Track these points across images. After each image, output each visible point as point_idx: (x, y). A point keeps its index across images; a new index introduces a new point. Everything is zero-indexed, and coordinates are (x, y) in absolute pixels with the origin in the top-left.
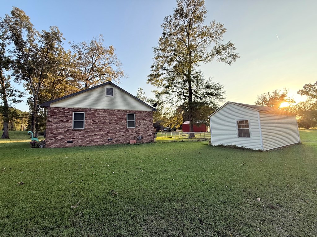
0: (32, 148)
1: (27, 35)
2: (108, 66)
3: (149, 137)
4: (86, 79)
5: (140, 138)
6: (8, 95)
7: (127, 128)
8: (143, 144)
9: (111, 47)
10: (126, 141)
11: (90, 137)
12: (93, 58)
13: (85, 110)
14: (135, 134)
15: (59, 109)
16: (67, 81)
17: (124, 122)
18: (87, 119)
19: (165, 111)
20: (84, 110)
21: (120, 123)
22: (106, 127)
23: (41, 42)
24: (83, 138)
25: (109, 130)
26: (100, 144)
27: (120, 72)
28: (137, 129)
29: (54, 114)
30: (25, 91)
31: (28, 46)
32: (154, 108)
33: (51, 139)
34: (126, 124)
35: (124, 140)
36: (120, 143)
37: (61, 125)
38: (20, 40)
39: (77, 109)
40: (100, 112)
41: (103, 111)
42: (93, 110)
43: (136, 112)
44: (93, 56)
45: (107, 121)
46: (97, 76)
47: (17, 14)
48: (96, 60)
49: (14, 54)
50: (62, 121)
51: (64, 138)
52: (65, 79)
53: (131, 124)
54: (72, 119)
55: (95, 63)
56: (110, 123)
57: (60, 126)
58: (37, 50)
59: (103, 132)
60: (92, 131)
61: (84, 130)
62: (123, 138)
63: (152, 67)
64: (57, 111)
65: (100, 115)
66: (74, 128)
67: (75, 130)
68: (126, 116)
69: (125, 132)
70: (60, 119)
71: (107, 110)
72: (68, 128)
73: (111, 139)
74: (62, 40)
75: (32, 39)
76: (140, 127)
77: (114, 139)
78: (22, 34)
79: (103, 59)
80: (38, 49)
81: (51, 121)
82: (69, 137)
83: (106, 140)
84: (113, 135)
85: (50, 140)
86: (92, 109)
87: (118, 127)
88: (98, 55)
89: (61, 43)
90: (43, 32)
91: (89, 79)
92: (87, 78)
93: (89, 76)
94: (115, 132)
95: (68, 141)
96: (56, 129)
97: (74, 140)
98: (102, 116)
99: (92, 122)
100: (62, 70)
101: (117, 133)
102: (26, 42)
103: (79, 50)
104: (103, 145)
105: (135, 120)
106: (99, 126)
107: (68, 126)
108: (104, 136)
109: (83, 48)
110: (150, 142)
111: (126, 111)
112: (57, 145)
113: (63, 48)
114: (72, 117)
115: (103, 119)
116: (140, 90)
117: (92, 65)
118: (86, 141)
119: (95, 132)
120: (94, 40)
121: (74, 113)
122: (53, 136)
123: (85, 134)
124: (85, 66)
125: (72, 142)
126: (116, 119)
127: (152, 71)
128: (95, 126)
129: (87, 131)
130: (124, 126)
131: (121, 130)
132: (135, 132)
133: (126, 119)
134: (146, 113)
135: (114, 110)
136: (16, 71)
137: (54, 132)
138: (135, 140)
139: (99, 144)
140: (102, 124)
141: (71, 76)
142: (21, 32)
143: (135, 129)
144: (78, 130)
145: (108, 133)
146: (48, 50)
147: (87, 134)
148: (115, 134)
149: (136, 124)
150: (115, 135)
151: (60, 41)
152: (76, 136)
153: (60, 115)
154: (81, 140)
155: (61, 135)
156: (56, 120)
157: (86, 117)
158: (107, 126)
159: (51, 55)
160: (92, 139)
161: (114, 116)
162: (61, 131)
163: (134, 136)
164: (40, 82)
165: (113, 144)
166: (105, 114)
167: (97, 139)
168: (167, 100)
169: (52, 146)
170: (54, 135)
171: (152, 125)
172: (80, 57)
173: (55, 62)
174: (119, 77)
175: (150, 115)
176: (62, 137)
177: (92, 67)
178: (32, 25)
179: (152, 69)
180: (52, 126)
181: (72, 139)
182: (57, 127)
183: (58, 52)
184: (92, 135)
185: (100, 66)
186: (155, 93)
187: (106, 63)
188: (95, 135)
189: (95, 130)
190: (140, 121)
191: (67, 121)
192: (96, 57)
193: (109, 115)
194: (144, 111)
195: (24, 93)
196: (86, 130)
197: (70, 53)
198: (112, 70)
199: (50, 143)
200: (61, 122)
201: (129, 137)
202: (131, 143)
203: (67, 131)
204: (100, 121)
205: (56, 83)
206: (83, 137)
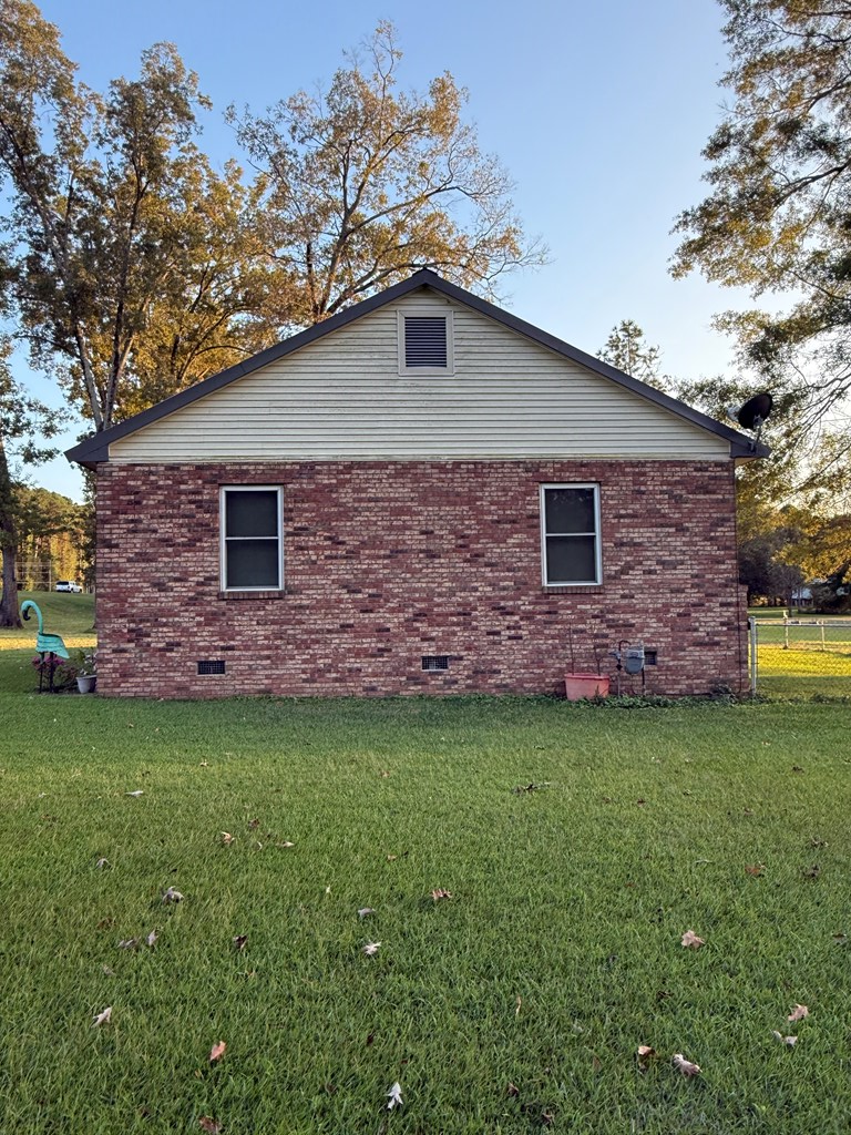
0: (41, 690)
1: (56, 125)
2: (426, 210)
3: (707, 655)
4: (316, 307)
5: (635, 658)
6: (9, 431)
7: (545, 583)
8: (658, 702)
9: (440, 89)
10: (541, 678)
11: (317, 642)
12: (345, 177)
13: (282, 473)
14: (596, 626)
15: (151, 473)
16: (229, 335)
17: (519, 545)
18: (298, 532)
19: (817, 460)
20: (280, 472)
21: (495, 551)
22: (405, 580)
23: (109, 141)
24: (277, 647)
25: (429, 599)
26: (373, 689)
27: (499, 236)
28: (614, 596)
29: (129, 502)
30: (66, 406)
31: (64, 181)
32: (747, 433)
33: (123, 646)
34: (538, 560)
35: (525, 667)
36: (497, 686)
37: (162, 566)
38: (34, 157)
39: (240, 472)
40: (367, 480)
41: (389, 476)
42: (329, 472)
43: (605, 470)
44: (346, 169)
45: (413, 539)
46: (371, 284)
47: (11, 25)
48: (360, 189)
49: (16, 229)
50: (167, 542)
51: (179, 644)
52: (220, 323)
53: (572, 555)
54: (214, 533)
55: (354, 206)
56: (431, 555)
57: (157, 570)
58: (97, 190)
59: (392, 610)
60: (327, 606)
61: (281, 596)
62: (519, 654)
63: (716, 148)
64: (144, 484)
65: (370, 500)
66: (229, 585)
67: (234, 599)
68: (537, 503)
69: (528, 616)
70: (155, 531)
71: (414, 465)
72: (199, 584)
73: (442, 662)
74: (194, 108)
75: (78, 140)
76: (636, 577)
77: (461, 658)
78: (35, 123)
79: (397, 175)
80: (100, 185)
81: (117, 546)
82: (204, 638)
83: (410, 662)
84: (454, 634)
85: (115, 651)
86: (322, 463)
87: (484, 579)
88: (372, 152)
89: (192, 128)
90: (116, 90)
91: (329, 305)
92: (319, 298)
93: (328, 286)
94: (466, 612)
95: (200, 663)
96: (139, 590)
97: (233, 658)
98: (384, 509)
99: (324, 548)
100: (204, 278)
101: (475, 619)
102: (55, 162)
103: (273, 150)
104: (391, 698)
105: (598, 533)
106: (365, 572)
107: (195, 574)
108: (395, 635)
109: (294, 129)
110: (716, 692)
111: (535, 470)
112: (148, 684)
113: (202, 157)
114: (216, 520)
115: (391, 528)
116: (621, 334)
117: (345, 222)
118: (295, 665)
119: (343, 611)
120: (349, 68)
121: (228, 493)
122: (131, 631)
123: (287, 622)
124: (306, 234)
125: (219, 667)
126: (469, 527)
127: (715, 176)
128: (342, 570)
129: (301, 607)
130: (525, 569)
131: (503, 598)
132: (599, 616)
133: (537, 526)
134: (680, 473)
135: (457, 465)
136: (32, 316)
137: (133, 605)
138: (599, 671)
139: (366, 689)
140: (385, 557)
141: (251, 303)
142: (30, 115)
143: (599, 591)
144: (252, 597)
145: (419, 616)
146: (139, 180)
147: (301, 622)
148: (466, 626)
149: (608, 559)
150: (462, 635)
151: (185, 115)
152: (239, 633)
153: (156, 507)
154: (268, 657)
155: (165, 625)
156: (138, 540)
157: (291, 519)
158: (413, 572)
159: (153, 204)
160: (326, 656)
161: (455, 504)
162: (165, 600)
163: (590, 644)
164: (116, 353)
165: (453, 691)
166: (402, 491)
167: (357, 655)
168: (837, 371)
169: (128, 687)
170: (132, 625)
171: (729, 565)
172: (284, 187)
173: (171, 238)
174: (494, 267)
175: (708, 492)
176: (170, 634)
177: (345, 234)
178: (69, 65)
179: (711, 165)
180: (119, 571)
181: (223, 649)
182: (143, 575)
183: (180, 181)
184: (329, 631)
185: (385, 222)
186: (734, 337)
187: (415, 193)
188: (344, 627)
189: (341, 601)
190: (637, 535)
191: (190, 545)
192: (363, 166)
193: (424, 501)
194: (663, 464)
195: (62, 414)
196: (292, 600)
197: (236, 178)
198: (450, 232)
199: (115, 670)
200: (162, 550)
201: (555, 647)
202: (575, 689)
203: (192, 601)
204: (374, 542)
205: (184, 352)
206: (278, 642)
